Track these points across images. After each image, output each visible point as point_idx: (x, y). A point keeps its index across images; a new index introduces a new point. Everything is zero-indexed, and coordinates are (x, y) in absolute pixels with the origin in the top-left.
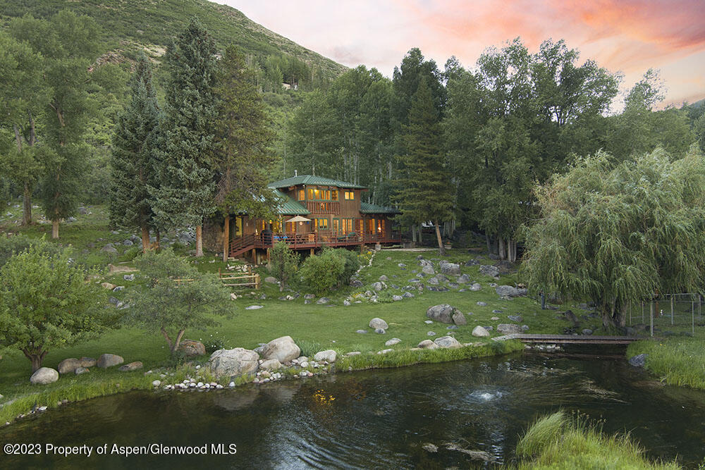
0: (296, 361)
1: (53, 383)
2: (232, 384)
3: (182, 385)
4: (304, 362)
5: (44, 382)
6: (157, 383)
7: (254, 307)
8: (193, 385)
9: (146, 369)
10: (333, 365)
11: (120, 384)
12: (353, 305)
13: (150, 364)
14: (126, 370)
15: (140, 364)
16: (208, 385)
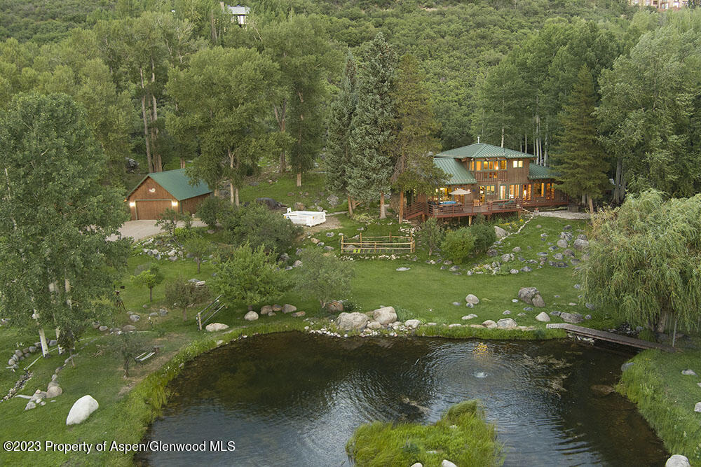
0: (391, 324)
1: (255, 321)
2: (346, 336)
3: (319, 332)
4: (396, 326)
5: (250, 320)
6: (307, 328)
7: (402, 269)
8: (325, 332)
9: (305, 317)
10: (413, 331)
11: (287, 325)
12: (473, 275)
13: (310, 313)
14: (295, 316)
15: (304, 313)
16: (332, 334)
